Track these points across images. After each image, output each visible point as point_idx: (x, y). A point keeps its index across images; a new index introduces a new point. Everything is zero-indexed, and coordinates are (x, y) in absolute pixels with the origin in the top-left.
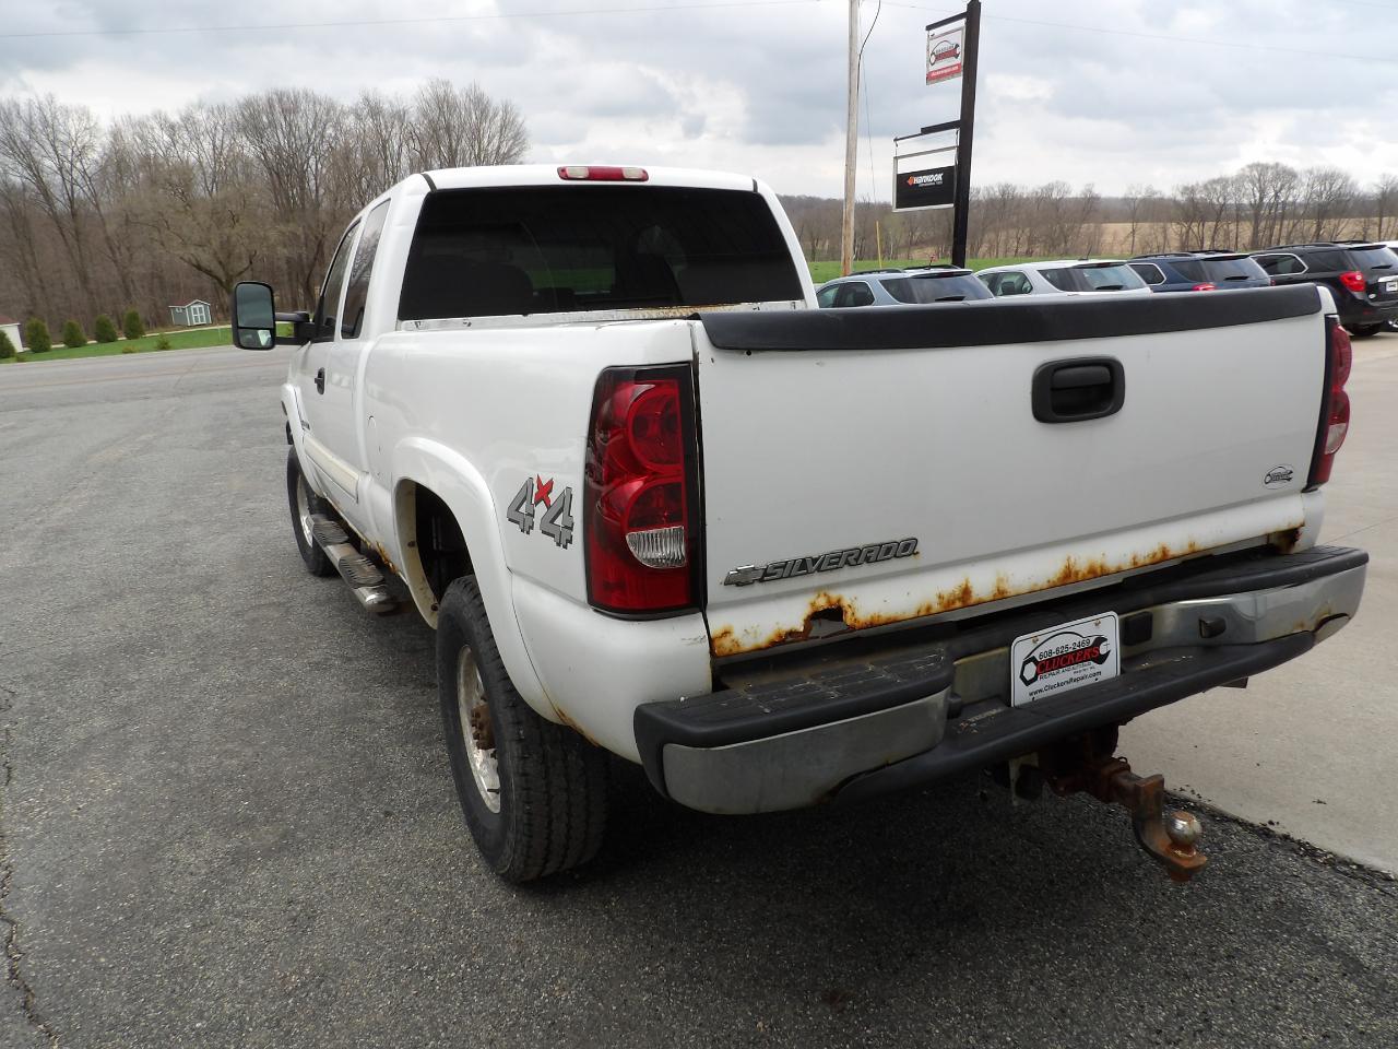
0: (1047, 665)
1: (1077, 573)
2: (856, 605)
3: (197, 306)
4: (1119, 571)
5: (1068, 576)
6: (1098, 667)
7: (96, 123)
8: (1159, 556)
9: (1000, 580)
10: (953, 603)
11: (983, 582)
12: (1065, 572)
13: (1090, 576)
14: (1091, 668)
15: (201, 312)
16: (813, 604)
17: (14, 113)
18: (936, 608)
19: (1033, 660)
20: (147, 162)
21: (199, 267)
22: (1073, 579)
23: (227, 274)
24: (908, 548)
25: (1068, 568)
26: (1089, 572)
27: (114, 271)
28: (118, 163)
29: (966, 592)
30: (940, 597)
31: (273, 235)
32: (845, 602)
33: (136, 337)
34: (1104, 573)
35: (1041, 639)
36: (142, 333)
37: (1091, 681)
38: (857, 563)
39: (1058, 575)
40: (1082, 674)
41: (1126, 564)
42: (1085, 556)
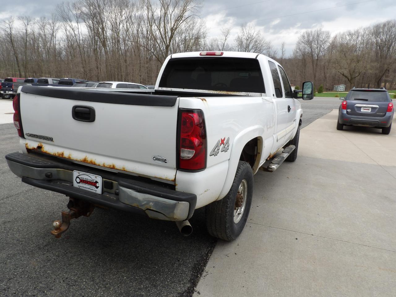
0: (82, 181)
1: (87, 161)
2: (44, 148)
3: (342, 86)
4: (99, 165)
5: (85, 160)
6: (96, 189)
7: (330, 35)
8: (112, 167)
9: (70, 155)
10: (60, 155)
11: (67, 153)
12: (84, 159)
13: (91, 163)
14: (94, 188)
15: (342, 88)
16: (39, 144)
17: (311, 34)
18: (57, 155)
19: (79, 178)
20: (342, 45)
21: (343, 75)
22: (86, 162)
23: (351, 77)
24: (51, 139)
25: (85, 158)
26: (91, 162)
27: (323, 75)
28: (333, 46)
29: (63, 154)
30: (58, 153)
31: (368, 66)
32: (43, 146)
33: (320, 93)
34: (95, 164)
35: (81, 174)
36: (322, 92)
37: (95, 192)
38: (44, 139)
39: (83, 159)
40: (92, 188)
41: (101, 164)
42: (91, 158)
